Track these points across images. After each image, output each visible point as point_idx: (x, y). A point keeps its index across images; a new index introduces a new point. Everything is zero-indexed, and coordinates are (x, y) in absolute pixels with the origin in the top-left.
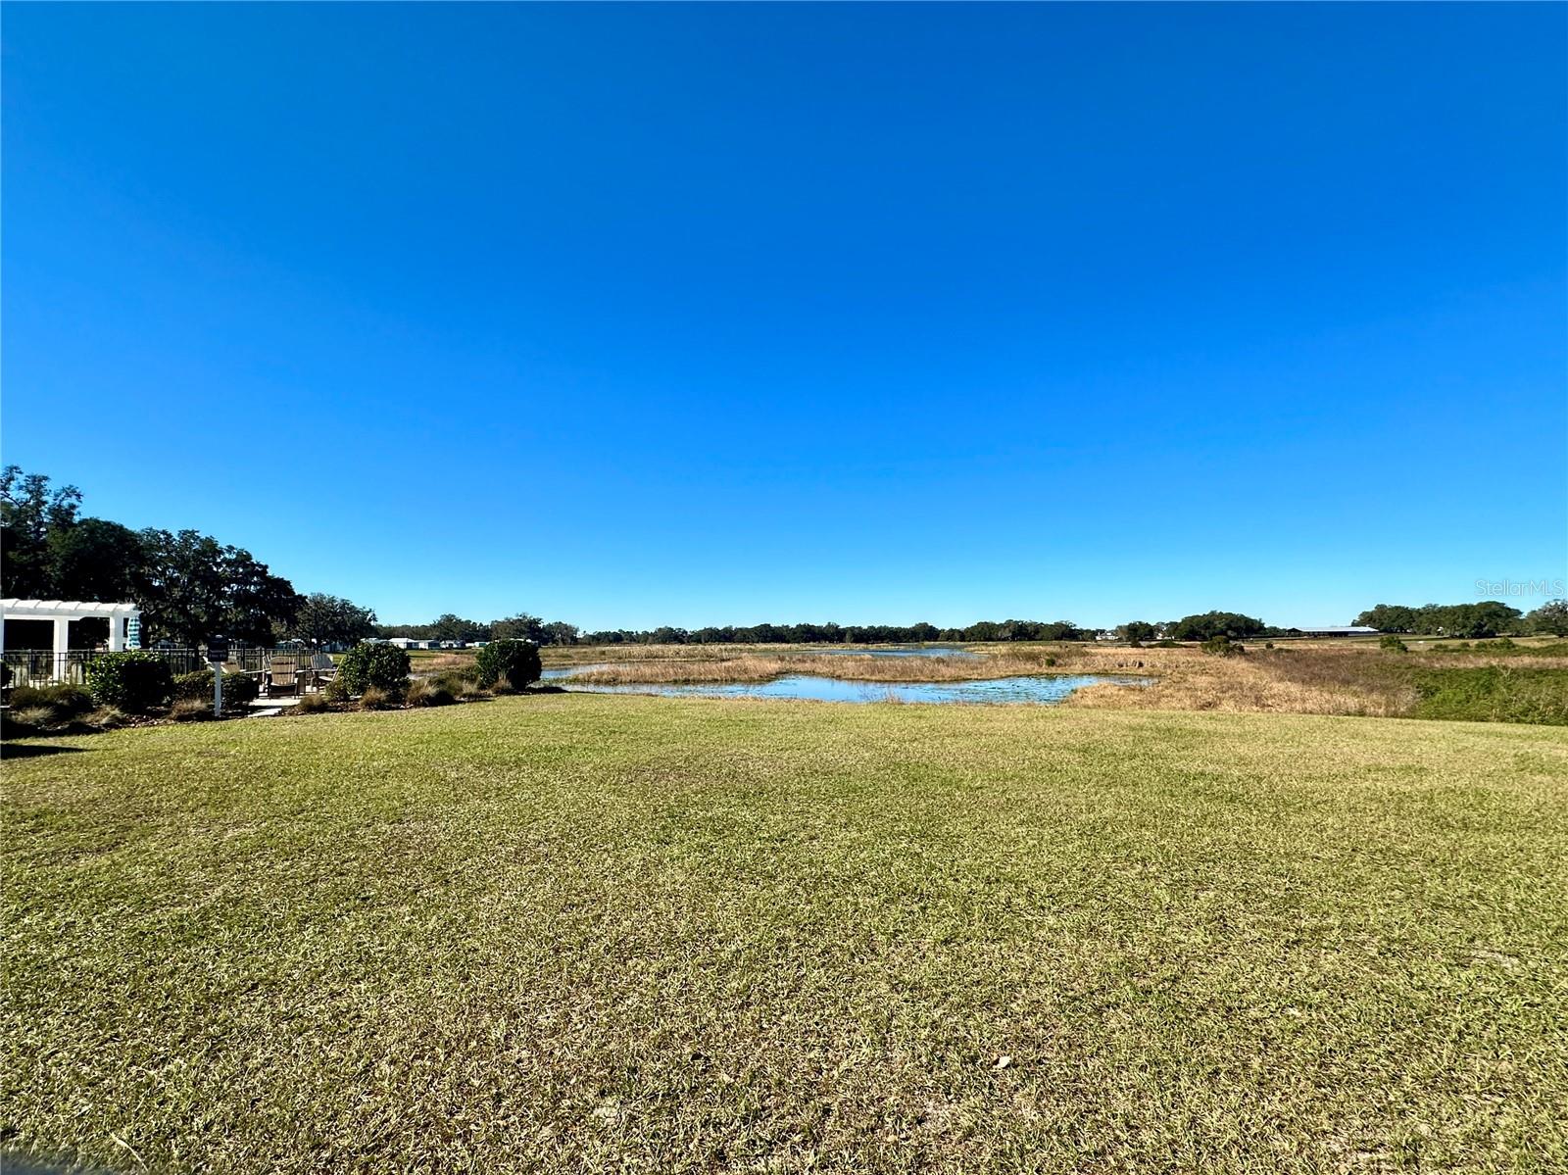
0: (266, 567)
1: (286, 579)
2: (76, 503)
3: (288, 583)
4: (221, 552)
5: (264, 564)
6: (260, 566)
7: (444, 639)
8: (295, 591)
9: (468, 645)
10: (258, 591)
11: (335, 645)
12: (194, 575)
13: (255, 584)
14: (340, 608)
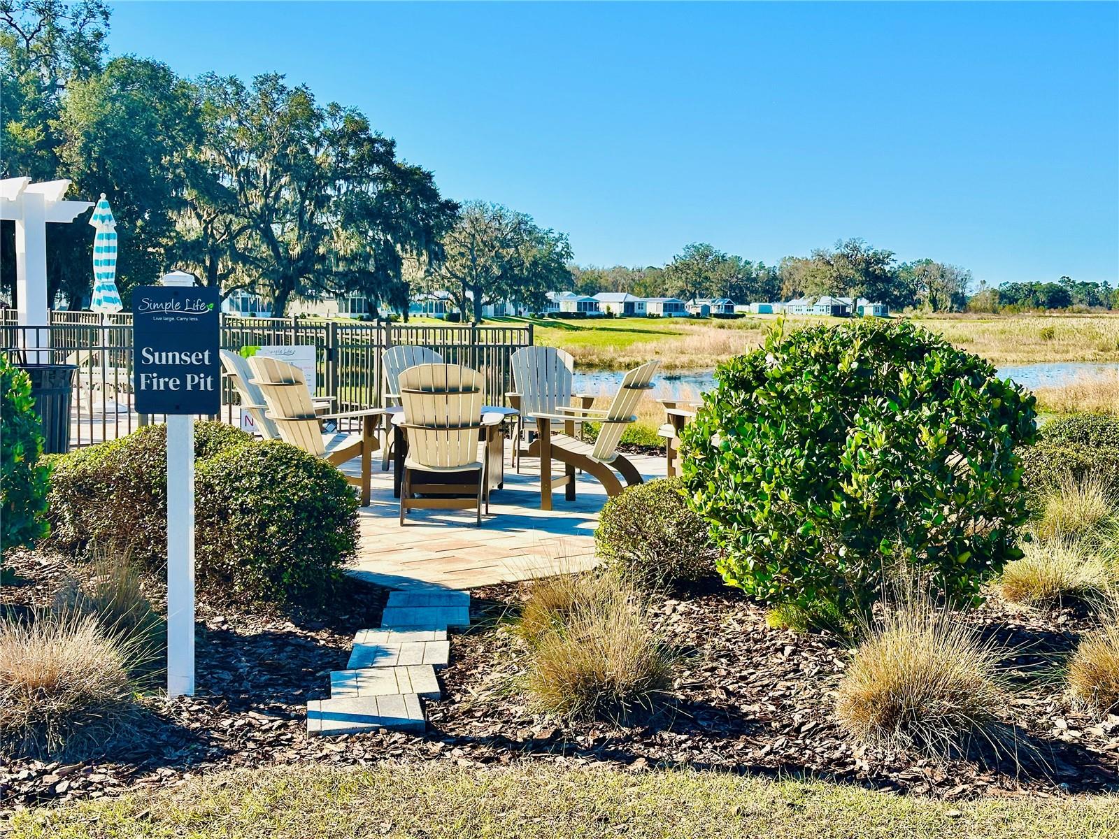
0: (393, 144)
1: (425, 169)
2: (104, 30)
3: (428, 176)
4: (320, 117)
5: (387, 137)
6: (384, 142)
7: (693, 296)
8: (440, 192)
9: (738, 309)
10: (381, 196)
11: (504, 305)
12: (282, 165)
13: (374, 179)
14: (514, 230)
